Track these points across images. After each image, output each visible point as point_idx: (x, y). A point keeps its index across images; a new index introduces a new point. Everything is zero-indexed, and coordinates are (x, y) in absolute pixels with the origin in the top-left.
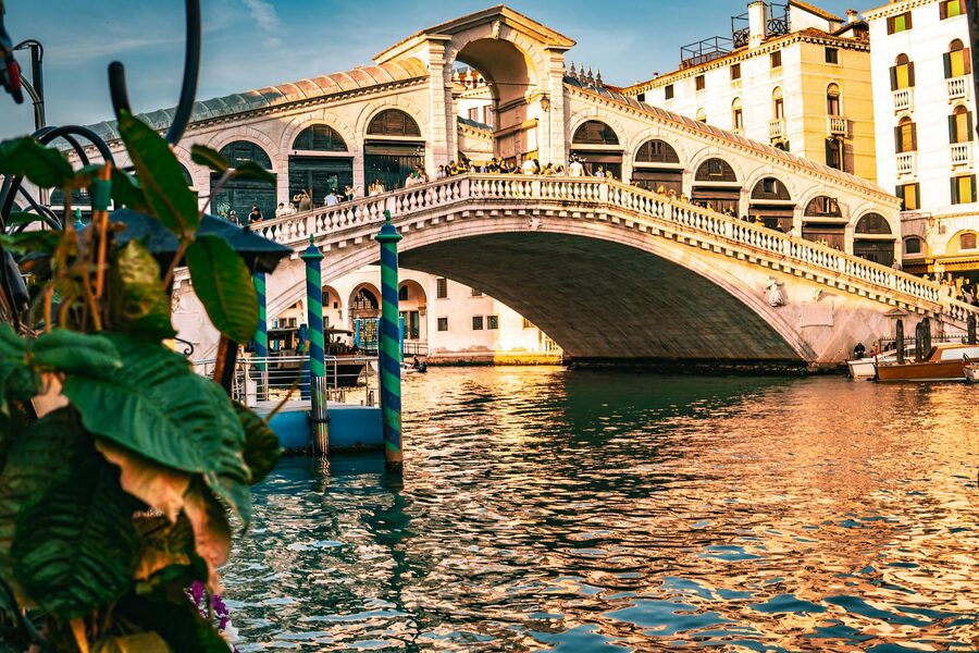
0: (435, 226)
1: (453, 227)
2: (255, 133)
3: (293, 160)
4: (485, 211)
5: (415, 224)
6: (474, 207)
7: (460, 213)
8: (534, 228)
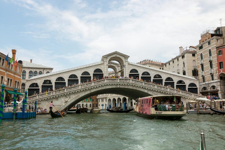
0: (101, 87)
1: (104, 87)
2: (75, 73)
3: (81, 77)
4: (109, 84)
5: (97, 87)
6: (107, 84)
7: (105, 85)
8: (118, 87)
